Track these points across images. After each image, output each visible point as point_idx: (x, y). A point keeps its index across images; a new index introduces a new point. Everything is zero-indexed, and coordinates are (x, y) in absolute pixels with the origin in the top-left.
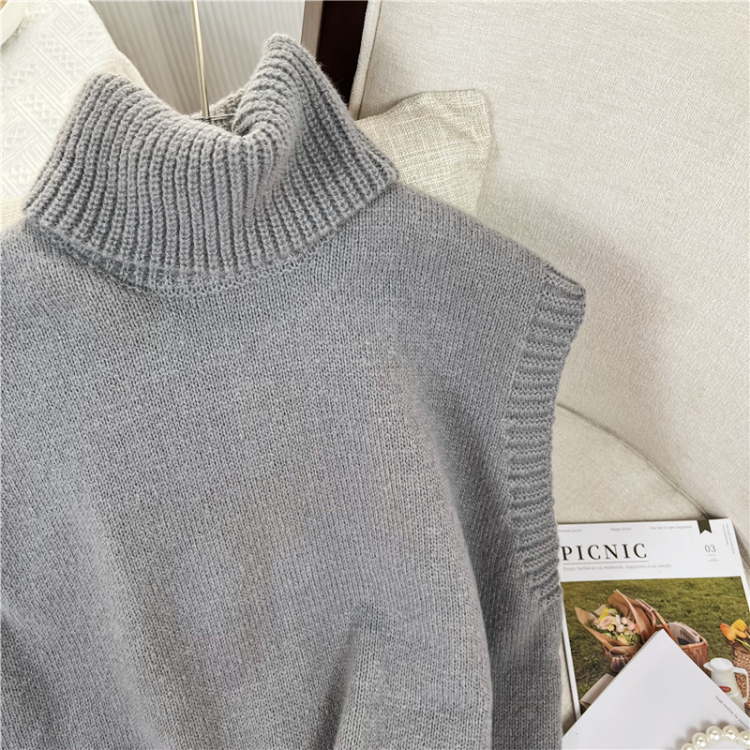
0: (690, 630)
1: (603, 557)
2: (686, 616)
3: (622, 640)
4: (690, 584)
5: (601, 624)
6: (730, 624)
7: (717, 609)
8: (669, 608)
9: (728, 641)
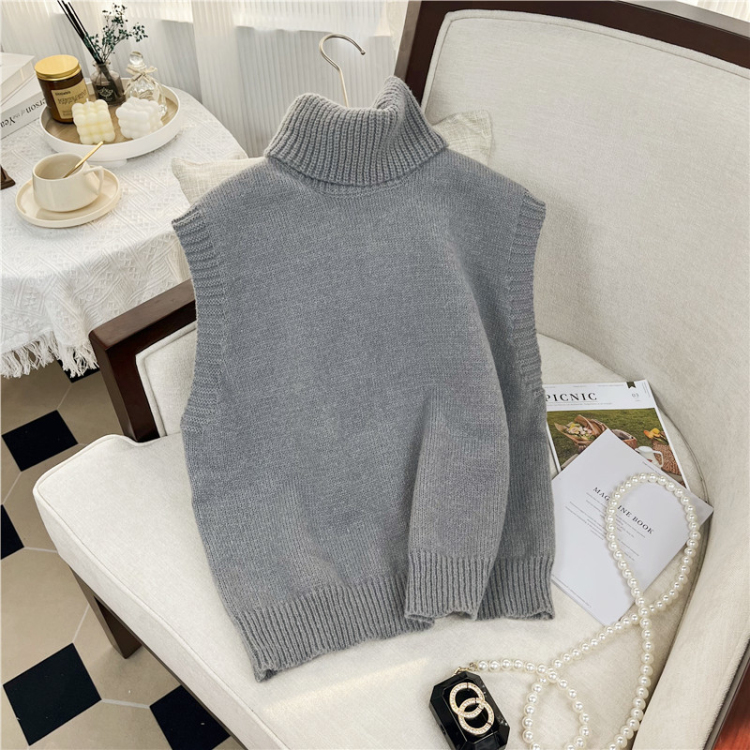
0: (625, 433)
1: (570, 400)
2: (623, 426)
3: (584, 438)
4: (624, 412)
5: (571, 431)
6: (650, 430)
7: (641, 423)
8: (612, 423)
9: (649, 439)
